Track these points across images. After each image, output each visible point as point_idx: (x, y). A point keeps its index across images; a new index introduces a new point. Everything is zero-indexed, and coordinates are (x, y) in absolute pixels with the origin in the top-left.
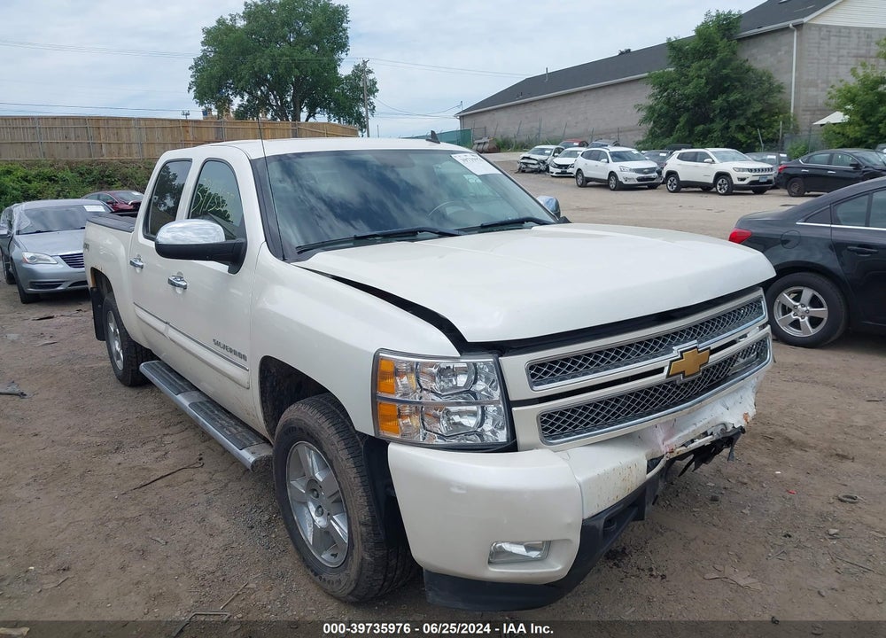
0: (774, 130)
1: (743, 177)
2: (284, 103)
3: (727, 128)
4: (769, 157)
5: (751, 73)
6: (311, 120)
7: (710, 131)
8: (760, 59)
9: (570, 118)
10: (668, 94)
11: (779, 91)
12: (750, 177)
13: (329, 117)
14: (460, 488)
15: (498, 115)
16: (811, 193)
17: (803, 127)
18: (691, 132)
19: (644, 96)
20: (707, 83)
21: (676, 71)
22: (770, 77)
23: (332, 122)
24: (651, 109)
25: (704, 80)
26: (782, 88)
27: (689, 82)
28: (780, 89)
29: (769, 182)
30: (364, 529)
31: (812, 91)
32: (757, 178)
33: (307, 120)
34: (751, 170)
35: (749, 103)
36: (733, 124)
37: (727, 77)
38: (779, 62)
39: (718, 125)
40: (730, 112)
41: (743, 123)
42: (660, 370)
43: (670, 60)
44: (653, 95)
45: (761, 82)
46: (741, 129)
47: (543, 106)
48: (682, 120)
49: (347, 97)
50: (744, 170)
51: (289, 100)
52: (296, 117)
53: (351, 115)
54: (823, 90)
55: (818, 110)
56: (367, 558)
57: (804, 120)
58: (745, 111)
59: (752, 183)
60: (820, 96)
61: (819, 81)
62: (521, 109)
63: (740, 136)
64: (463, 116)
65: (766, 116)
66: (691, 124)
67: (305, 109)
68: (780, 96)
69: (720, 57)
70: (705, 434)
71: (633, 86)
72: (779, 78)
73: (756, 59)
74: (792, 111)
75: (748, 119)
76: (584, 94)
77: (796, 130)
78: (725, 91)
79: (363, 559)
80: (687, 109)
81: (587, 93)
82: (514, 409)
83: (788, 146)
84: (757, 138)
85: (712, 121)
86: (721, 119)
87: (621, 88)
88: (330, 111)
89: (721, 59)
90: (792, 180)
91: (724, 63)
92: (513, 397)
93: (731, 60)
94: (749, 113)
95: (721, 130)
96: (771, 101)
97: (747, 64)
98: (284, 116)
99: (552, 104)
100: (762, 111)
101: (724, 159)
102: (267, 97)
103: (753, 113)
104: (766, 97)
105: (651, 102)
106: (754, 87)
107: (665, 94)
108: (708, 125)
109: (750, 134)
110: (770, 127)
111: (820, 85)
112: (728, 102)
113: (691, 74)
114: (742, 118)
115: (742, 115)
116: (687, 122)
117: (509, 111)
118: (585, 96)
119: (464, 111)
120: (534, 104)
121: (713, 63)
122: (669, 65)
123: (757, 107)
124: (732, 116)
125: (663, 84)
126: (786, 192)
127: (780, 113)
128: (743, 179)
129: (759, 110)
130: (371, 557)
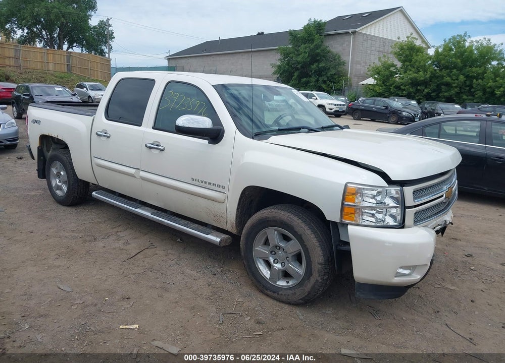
0: (340, 85)
1: (331, 108)
2: (52, 38)
3: (317, 81)
4: (341, 98)
5: (330, 54)
6: (70, 50)
7: (308, 82)
8: (334, 46)
9: (232, 67)
10: (289, 60)
11: (344, 65)
12: (335, 108)
13: (82, 50)
14: (389, 243)
15: (191, 60)
16: (364, 119)
17: (354, 84)
18: (300, 81)
19: (275, 59)
20: (308, 56)
21: (293, 47)
22: (339, 57)
23: (84, 52)
24: (279, 67)
25: (307, 54)
26: (345, 63)
27: (299, 55)
28: (344, 63)
29: (343, 111)
30: (320, 266)
31: (359, 67)
32: (338, 109)
33: (67, 50)
34: (335, 105)
35: (329, 69)
36: (321, 79)
37: (318, 54)
38: (344, 50)
39: (313, 79)
40: (319, 72)
41: (326, 79)
42: (442, 196)
43: (290, 41)
44: (280, 60)
45: (335, 59)
46: (324, 82)
47: (218, 58)
48: (296, 74)
49: (94, 39)
50: (332, 104)
51: (55, 36)
52: (60, 47)
53: (96, 50)
54: (363, 66)
55: (361, 76)
56: (319, 280)
57: (354, 81)
58: (327, 73)
59: (336, 111)
60: (363, 69)
61: (362, 62)
62: (205, 59)
63: (324, 86)
64: (170, 59)
65: (337, 76)
66: (300, 77)
67: (66, 43)
68: (344, 67)
69: (315, 43)
70: (439, 225)
71: (269, 53)
72: (344, 58)
73: (332, 46)
74: (349, 75)
75: (328, 77)
76: (241, 54)
77: (351, 85)
78: (317, 61)
79: (317, 280)
80: (297, 69)
81: (243, 54)
82: (407, 210)
83: (347, 93)
84: (332, 88)
85: (310, 76)
86: (315, 76)
87: (262, 54)
88: (83, 46)
89: (316, 45)
90: (355, 111)
91: (317, 47)
92: (407, 205)
93: (321, 45)
94: (329, 74)
95: (315, 82)
96: (339, 69)
97: (328, 49)
98: (52, 46)
99: (222, 58)
100: (335, 74)
101: (321, 98)
102: (41, 32)
103: (331, 75)
104: (337, 67)
105: (279, 63)
106: (331, 61)
107: (287, 59)
108: (308, 78)
109: (329, 85)
110: (338, 83)
111: (362, 64)
112: (318, 67)
113: (301, 50)
114: (325, 76)
115: (325, 75)
116: (298, 76)
117: (198, 58)
118: (242, 55)
119: (170, 56)
120: (212, 56)
121: (312, 47)
122: (290, 44)
123: (333, 71)
124: (320, 75)
125: (286, 54)
126: (352, 118)
127: (343, 76)
128: (331, 109)
129: (334, 73)
130: (321, 279)
